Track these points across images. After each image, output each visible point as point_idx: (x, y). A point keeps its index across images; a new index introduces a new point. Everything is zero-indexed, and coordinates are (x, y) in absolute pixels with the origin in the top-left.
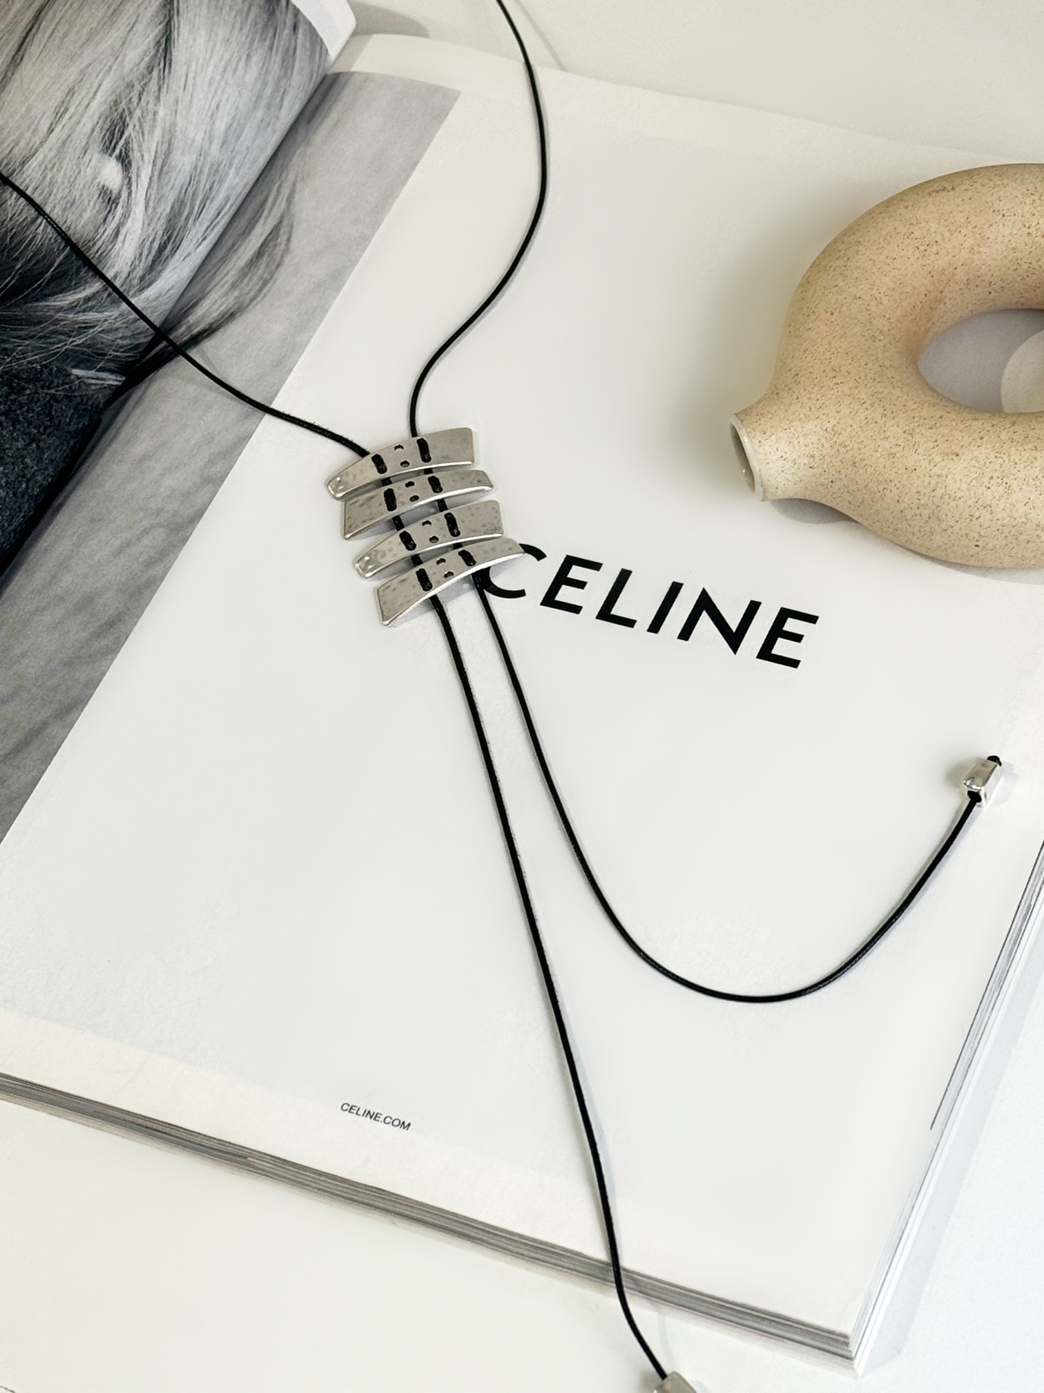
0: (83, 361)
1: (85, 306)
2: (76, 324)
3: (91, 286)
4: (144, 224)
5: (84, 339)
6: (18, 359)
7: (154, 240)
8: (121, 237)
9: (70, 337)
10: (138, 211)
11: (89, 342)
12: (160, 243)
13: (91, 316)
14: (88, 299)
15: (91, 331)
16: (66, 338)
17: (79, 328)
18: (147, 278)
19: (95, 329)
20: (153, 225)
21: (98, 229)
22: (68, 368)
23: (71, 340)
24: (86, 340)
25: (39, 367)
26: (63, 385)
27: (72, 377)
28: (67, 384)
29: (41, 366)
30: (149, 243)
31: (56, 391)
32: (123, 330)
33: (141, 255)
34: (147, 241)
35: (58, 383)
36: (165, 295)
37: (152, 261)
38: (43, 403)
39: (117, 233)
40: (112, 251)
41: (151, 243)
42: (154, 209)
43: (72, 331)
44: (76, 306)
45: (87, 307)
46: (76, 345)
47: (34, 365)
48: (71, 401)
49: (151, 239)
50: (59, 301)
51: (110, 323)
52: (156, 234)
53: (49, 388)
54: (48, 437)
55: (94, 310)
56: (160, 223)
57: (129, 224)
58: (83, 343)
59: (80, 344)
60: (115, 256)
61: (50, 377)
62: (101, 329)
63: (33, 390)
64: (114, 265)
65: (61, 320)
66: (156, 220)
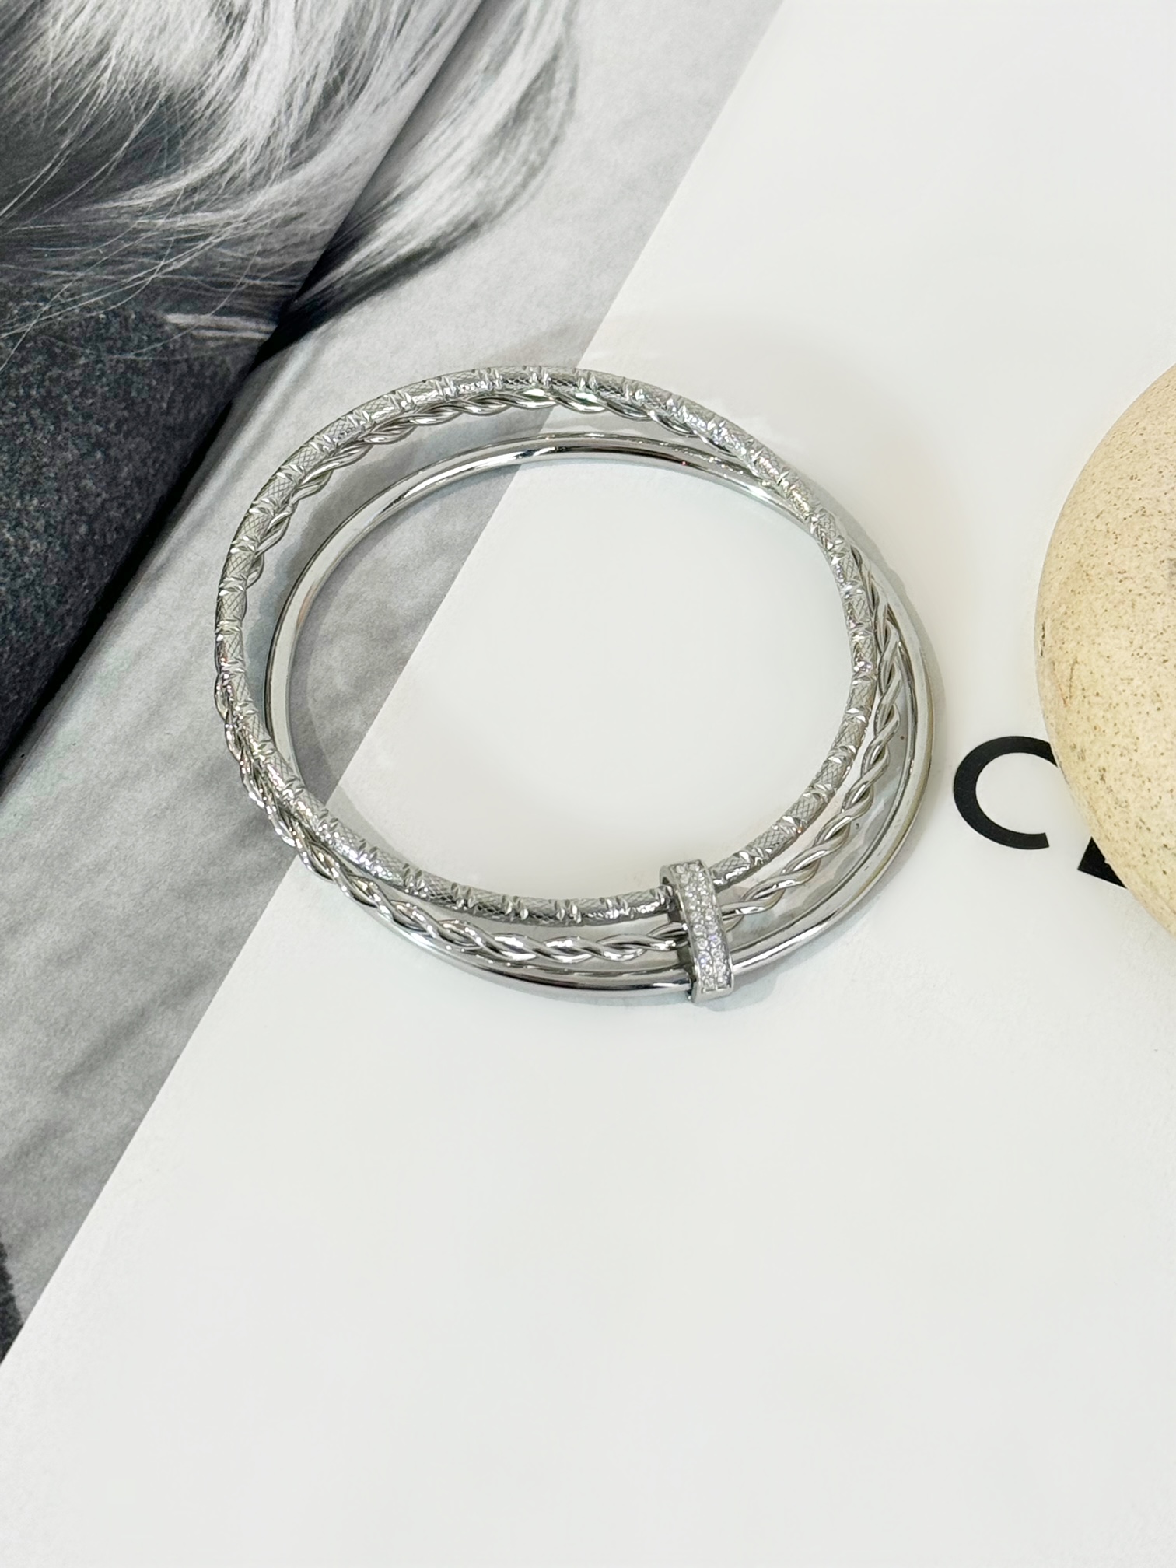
0: (187, 298)
1: (188, 202)
2: (172, 235)
3: (198, 168)
4: (293, 52)
5: (188, 260)
6: (64, 306)
7: (313, 79)
8: (251, 78)
9: (161, 258)
10: (282, 32)
11: (196, 264)
12: (326, 83)
13: (199, 219)
14: (192, 190)
15: (201, 244)
16: (153, 261)
17: (177, 241)
18: (303, 145)
19: (207, 242)
20: (311, 51)
21: (209, 68)
22: (159, 314)
23: (162, 263)
24: (191, 262)
25: (102, 316)
26: (150, 342)
27: (167, 328)
28: (158, 340)
29: (106, 313)
30: (304, 84)
31: (137, 355)
32: (263, 239)
33: (289, 106)
34: (302, 81)
35: (141, 340)
36: (342, 175)
37: (313, 114)
38: (112, 378)
39: (244, 71)
40: (236, 103)
41: (308, 83)
42: (312, 25)
43: (164, 248)
44: (170, 204)
45: (192, 203)
46: (173, 272)
47: (94, 314)
48: (168, 371)
49: (307, 78)
50: (138, 198)
51: (237, 228)
52: (317, 67)
53: (122, 350)
54: (126, 437)
55: (205, 207)
56: (323, 50)
57: (265, 53)
58: (185, 267)
59: (179, 269)
60: (241, 111)
61: (124, 331)
62: (219, 240)
63: (92, 357)
64: (239, 128)
65: (142, 231)
66: (315, 43)
